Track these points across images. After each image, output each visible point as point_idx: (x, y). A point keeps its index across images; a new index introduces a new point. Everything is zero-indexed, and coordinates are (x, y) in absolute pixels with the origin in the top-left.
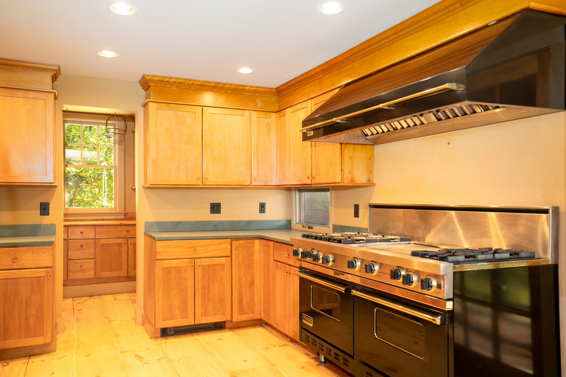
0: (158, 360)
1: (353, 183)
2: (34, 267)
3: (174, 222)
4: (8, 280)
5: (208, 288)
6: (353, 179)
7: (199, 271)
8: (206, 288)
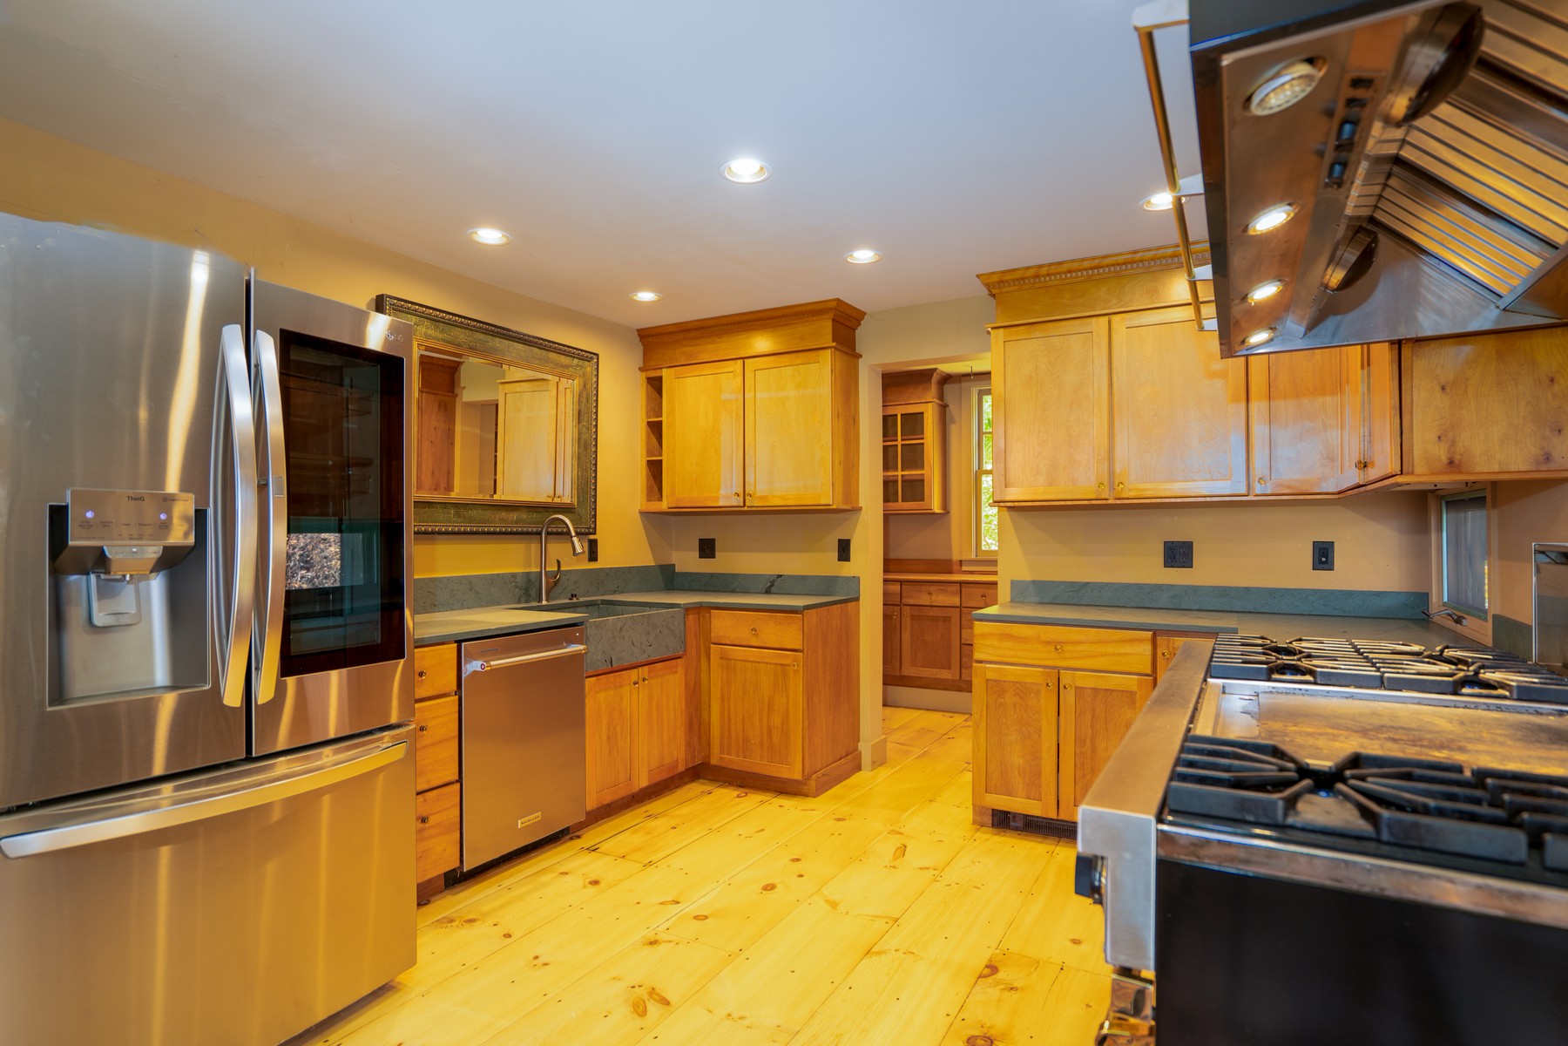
0: (921, 868)
1: (1460, 472)
2: (777, 646)
3: (1072, 584)
4: (747, 663)
5: (1093, 742)
6: (1457, 458)
7: (1069, 698)
8: (1088, 741)
